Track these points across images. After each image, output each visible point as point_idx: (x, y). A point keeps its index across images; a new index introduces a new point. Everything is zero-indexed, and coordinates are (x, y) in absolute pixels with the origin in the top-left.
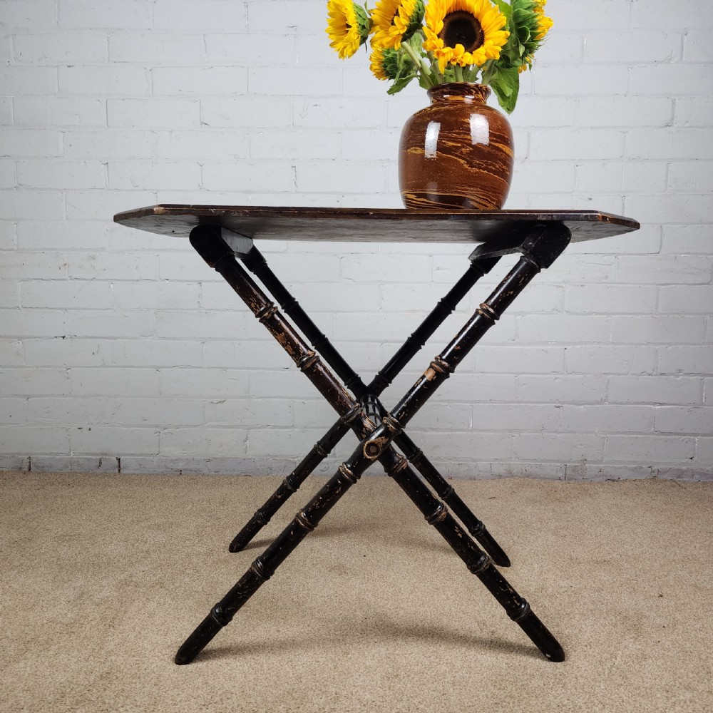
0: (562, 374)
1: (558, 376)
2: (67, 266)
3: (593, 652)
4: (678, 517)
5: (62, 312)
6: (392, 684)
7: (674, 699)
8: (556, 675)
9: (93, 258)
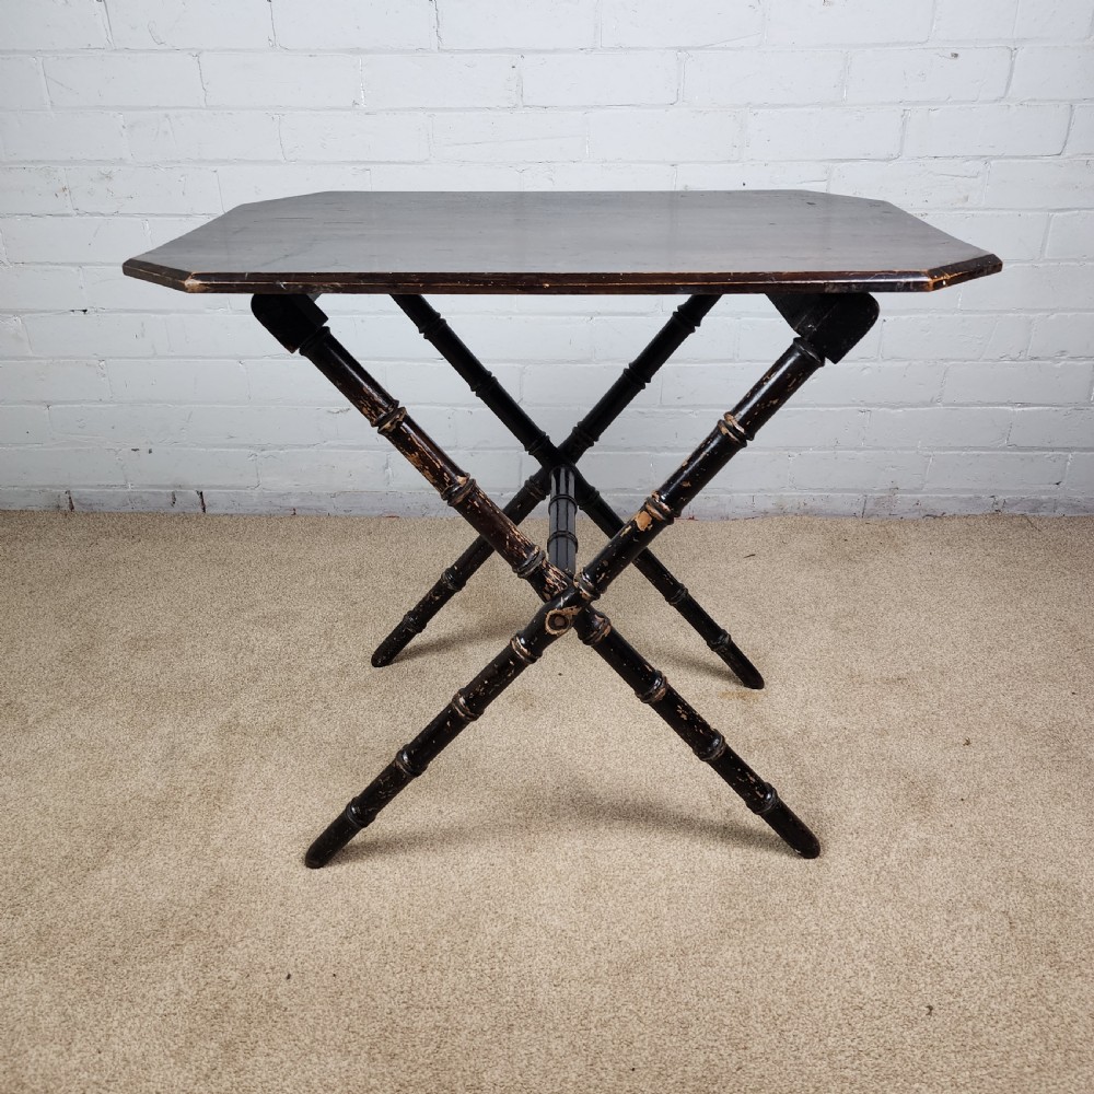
0: (876, 360)
1: (868, 364)
2: (67, 192)
3: (860, 844)
4: (1018, 589)
5: (74, 269)
6: (589, 902)
7: (956, 924)
8: (805, 883)
9: (109, 177)
